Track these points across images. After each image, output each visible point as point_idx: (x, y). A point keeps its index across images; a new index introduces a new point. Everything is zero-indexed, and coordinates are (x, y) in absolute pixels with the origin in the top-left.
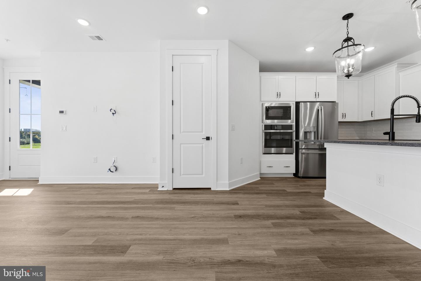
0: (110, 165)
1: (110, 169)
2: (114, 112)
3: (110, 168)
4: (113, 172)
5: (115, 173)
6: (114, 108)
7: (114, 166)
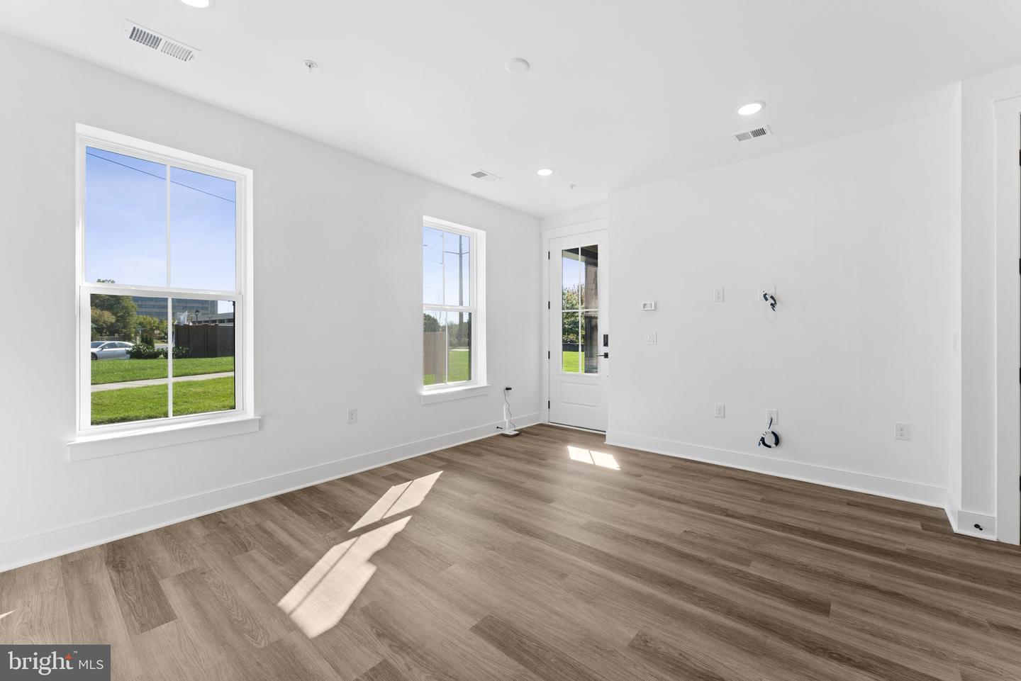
0: (763, 430)
1: (763, 440)
2: (773, 302)
3: (763, 436)
4: (770, 447)
5: (774, 450)
6: (770, 293)
7: (773, 433)
